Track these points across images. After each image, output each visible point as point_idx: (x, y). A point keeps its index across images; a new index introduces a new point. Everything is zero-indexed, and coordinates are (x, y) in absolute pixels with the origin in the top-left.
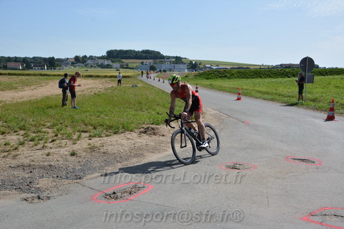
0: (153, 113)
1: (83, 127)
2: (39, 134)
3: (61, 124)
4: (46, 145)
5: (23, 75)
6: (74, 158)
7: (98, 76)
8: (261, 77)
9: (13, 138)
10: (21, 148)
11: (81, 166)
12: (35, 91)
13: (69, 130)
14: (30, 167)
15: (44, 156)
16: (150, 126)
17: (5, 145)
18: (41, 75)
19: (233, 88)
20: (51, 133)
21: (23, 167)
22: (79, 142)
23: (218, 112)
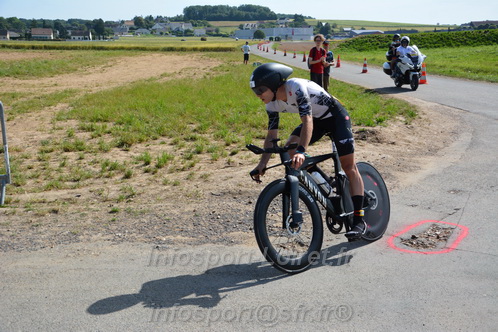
8: (450, 45)
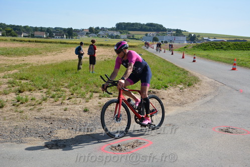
0: (155, 78)
1: (94, 88)
2: (59, 92)
3: (76, 84)
4: (64, 101)
5: (47, 42)
6: (86, 114)
7: (108, 45)
9: (38, 95)
10: (44, 103)
11: (92, 121)
12: (56, 57)
13: (83, 90)
14: (50, 120)
15: (62, 111)
16: (152, 90)
17: (32, 100)
18: (61, 43)
19: (229, 59)
20: (68, 92)
21: (45, 119)
22: (90, 101)
23: (213, 80)
